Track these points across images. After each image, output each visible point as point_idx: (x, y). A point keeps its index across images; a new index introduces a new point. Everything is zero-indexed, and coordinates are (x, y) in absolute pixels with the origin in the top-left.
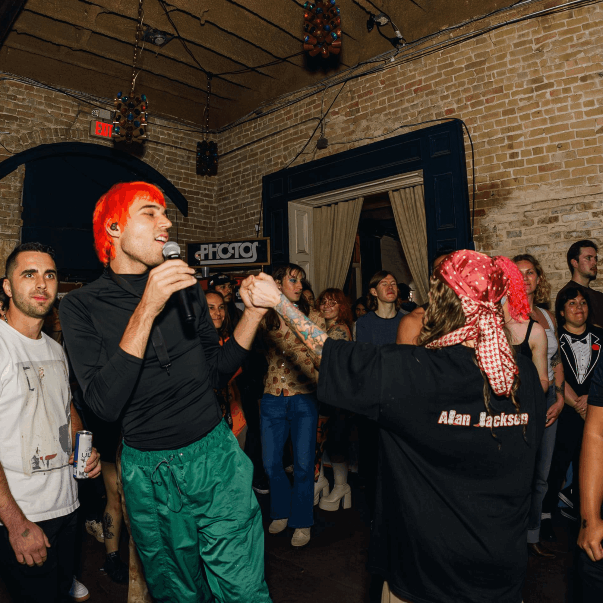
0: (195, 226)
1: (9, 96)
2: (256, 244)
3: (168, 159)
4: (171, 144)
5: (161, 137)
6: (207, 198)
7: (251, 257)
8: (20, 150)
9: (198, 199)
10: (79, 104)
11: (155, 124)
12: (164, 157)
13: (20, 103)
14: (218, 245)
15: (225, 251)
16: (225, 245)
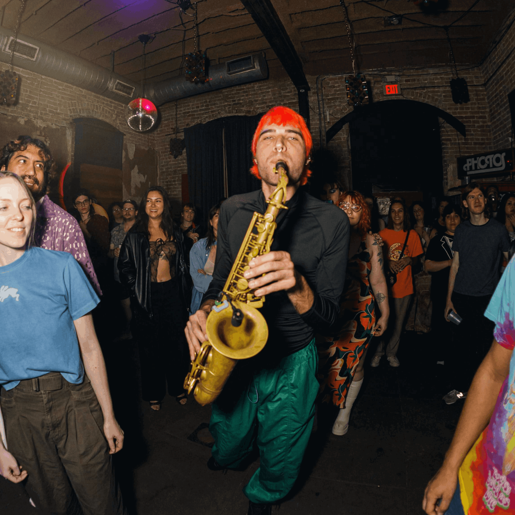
0: (474, 143)
1: (330, 87)
2: (504, 154)
3: (444, 96)
4: (444, 84)
5: (436, 81)
6: (481, 120)
7: (501, 166)
8: (343, 116)
9: (474, 122)
10: (374, 77)
11: (429, 74)
12: (441, 96)
13: (338, 89)
14: (478, 158)
15: (483, 162)
16: (483, 158)
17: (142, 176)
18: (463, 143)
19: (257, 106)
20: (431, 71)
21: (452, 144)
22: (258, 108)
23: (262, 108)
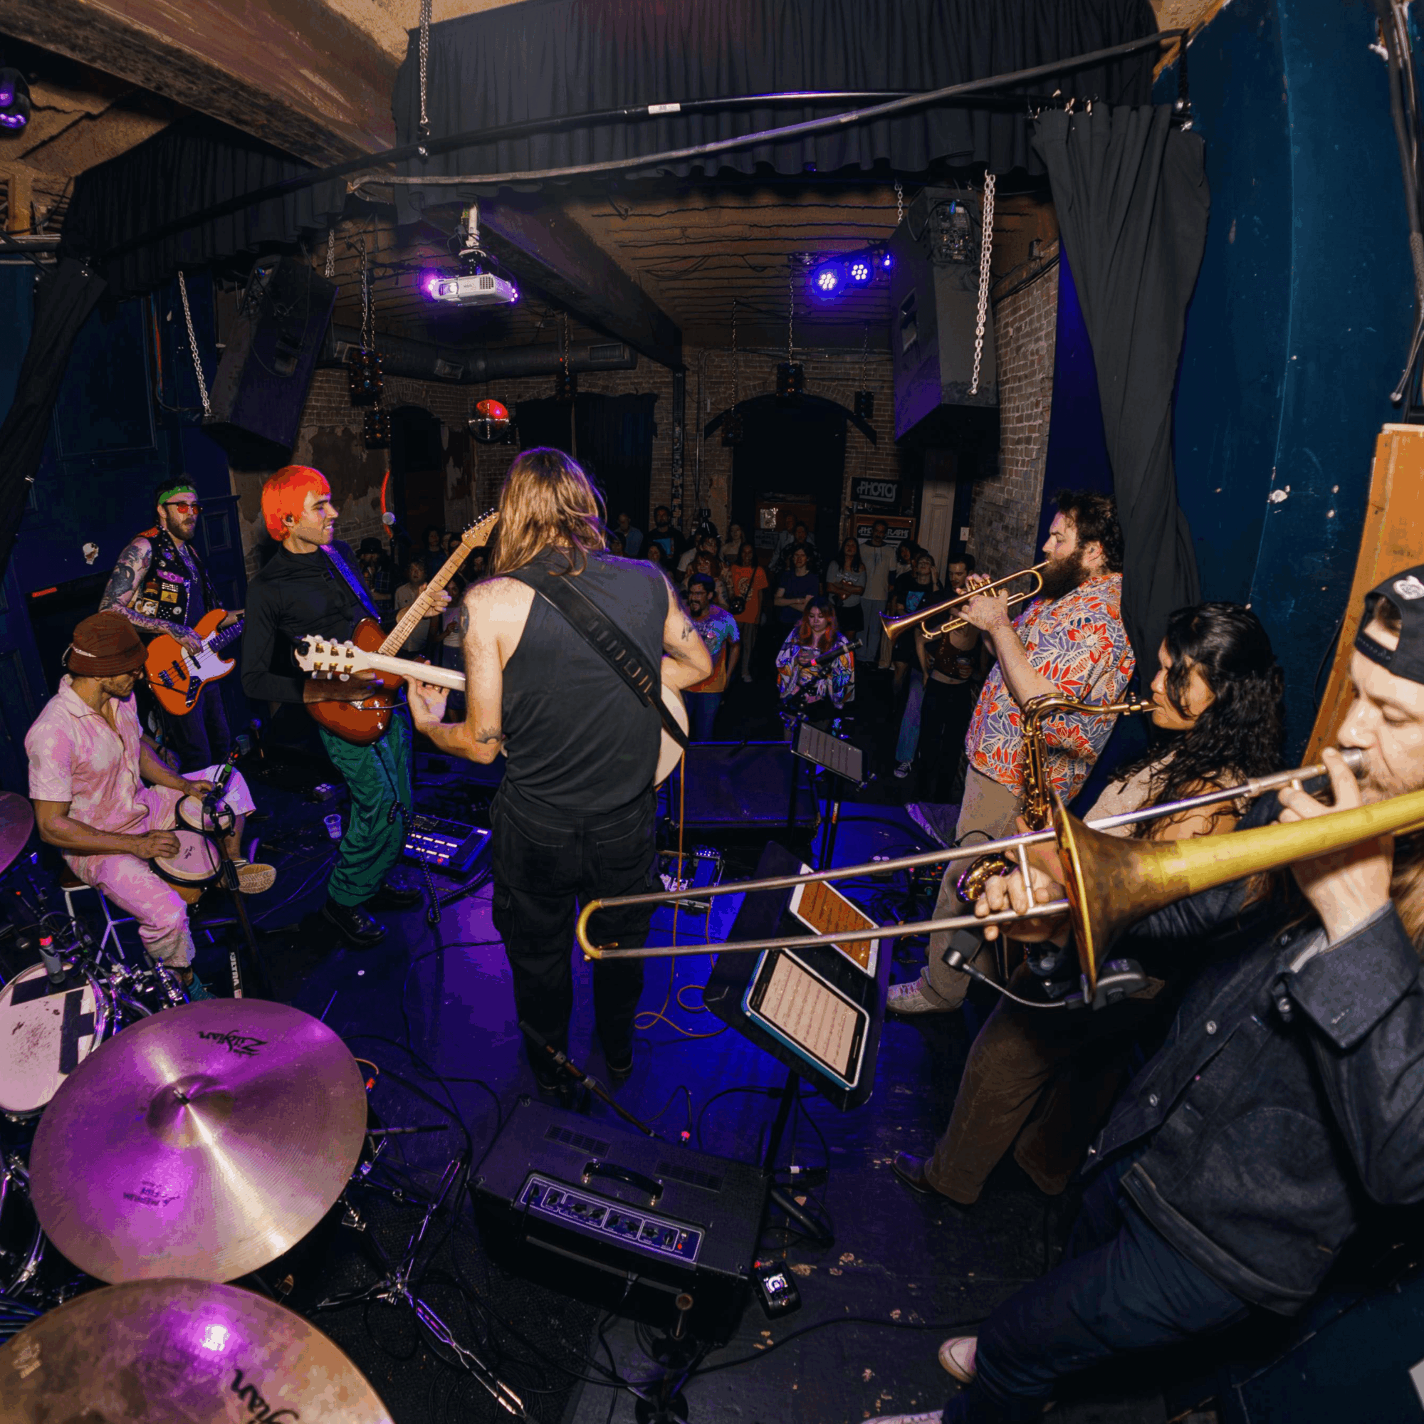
0: (886, 453)
1: (716, 366)
2: (896, 486)
7: (891, 497)
11: (845, 362)
14: (872, 483)
15: (876, 489)
16: (876, 484)
17: (457, 469)
18: (872, 453)
19: (618, 381)
20: (848, 358)
21: (857, 453)
22: (619, 384)
23: (624, 384)
